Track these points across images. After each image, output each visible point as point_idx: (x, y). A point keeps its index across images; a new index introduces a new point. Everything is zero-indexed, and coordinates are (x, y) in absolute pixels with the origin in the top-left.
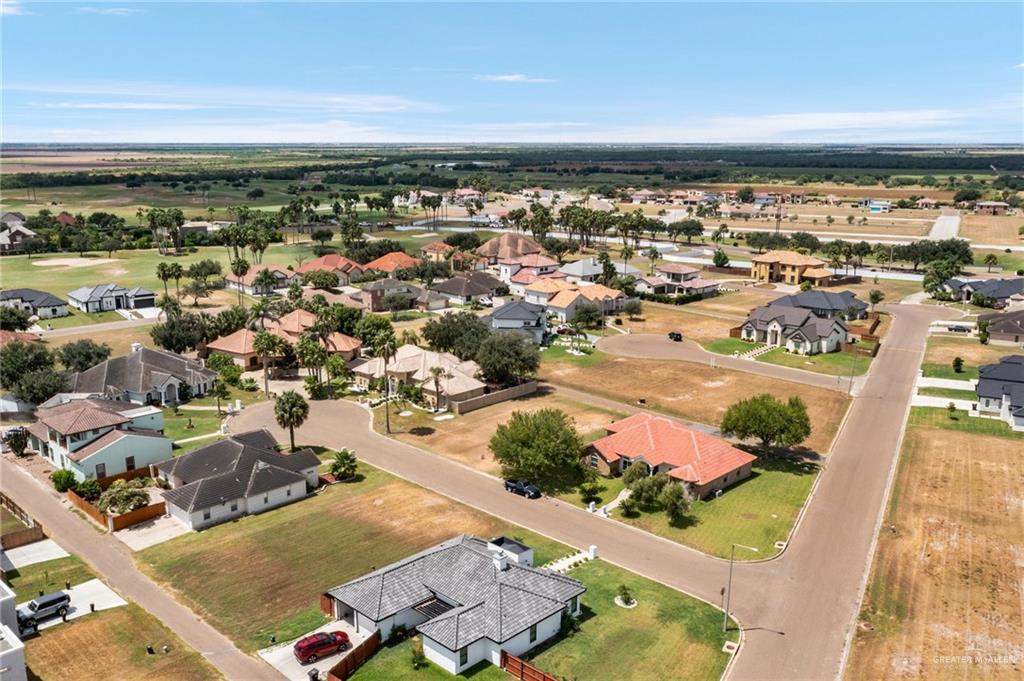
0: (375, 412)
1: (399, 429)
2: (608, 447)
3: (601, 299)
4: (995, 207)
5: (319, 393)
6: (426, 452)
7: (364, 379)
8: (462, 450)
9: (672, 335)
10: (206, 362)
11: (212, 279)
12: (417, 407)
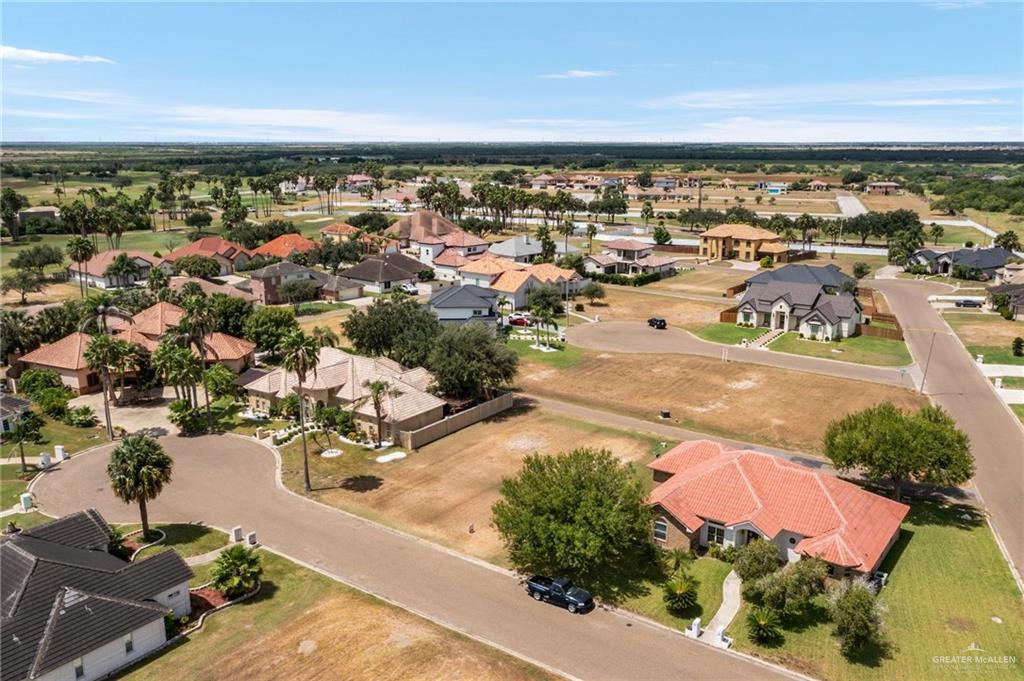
0: (282, 452)
1: (324, 482)
2: (682, 505)
3: (554, 280)
4: (887, 187)
5: (194, 425)
6: (376, 524)
7: (262, 400)
8: (432, 516)
9: (652, 323)
10: (16, 383)
11: (49, 271)
12: (347, 441)
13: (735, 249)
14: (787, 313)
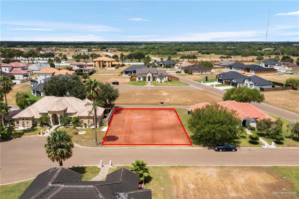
7: (26, 121)
13: (105, 64)
14: (151, 76)
